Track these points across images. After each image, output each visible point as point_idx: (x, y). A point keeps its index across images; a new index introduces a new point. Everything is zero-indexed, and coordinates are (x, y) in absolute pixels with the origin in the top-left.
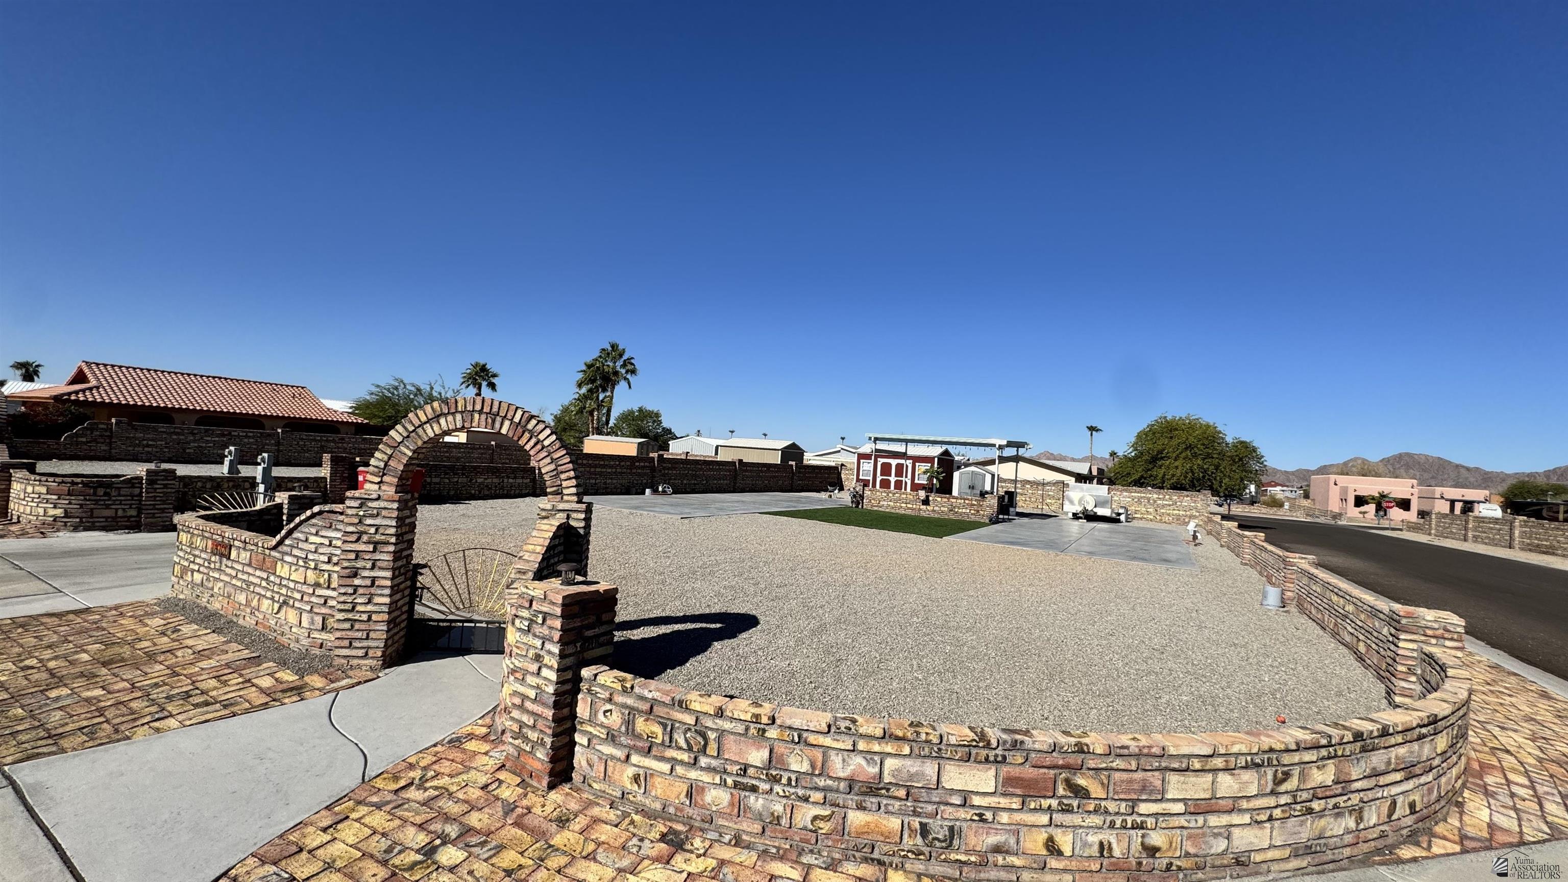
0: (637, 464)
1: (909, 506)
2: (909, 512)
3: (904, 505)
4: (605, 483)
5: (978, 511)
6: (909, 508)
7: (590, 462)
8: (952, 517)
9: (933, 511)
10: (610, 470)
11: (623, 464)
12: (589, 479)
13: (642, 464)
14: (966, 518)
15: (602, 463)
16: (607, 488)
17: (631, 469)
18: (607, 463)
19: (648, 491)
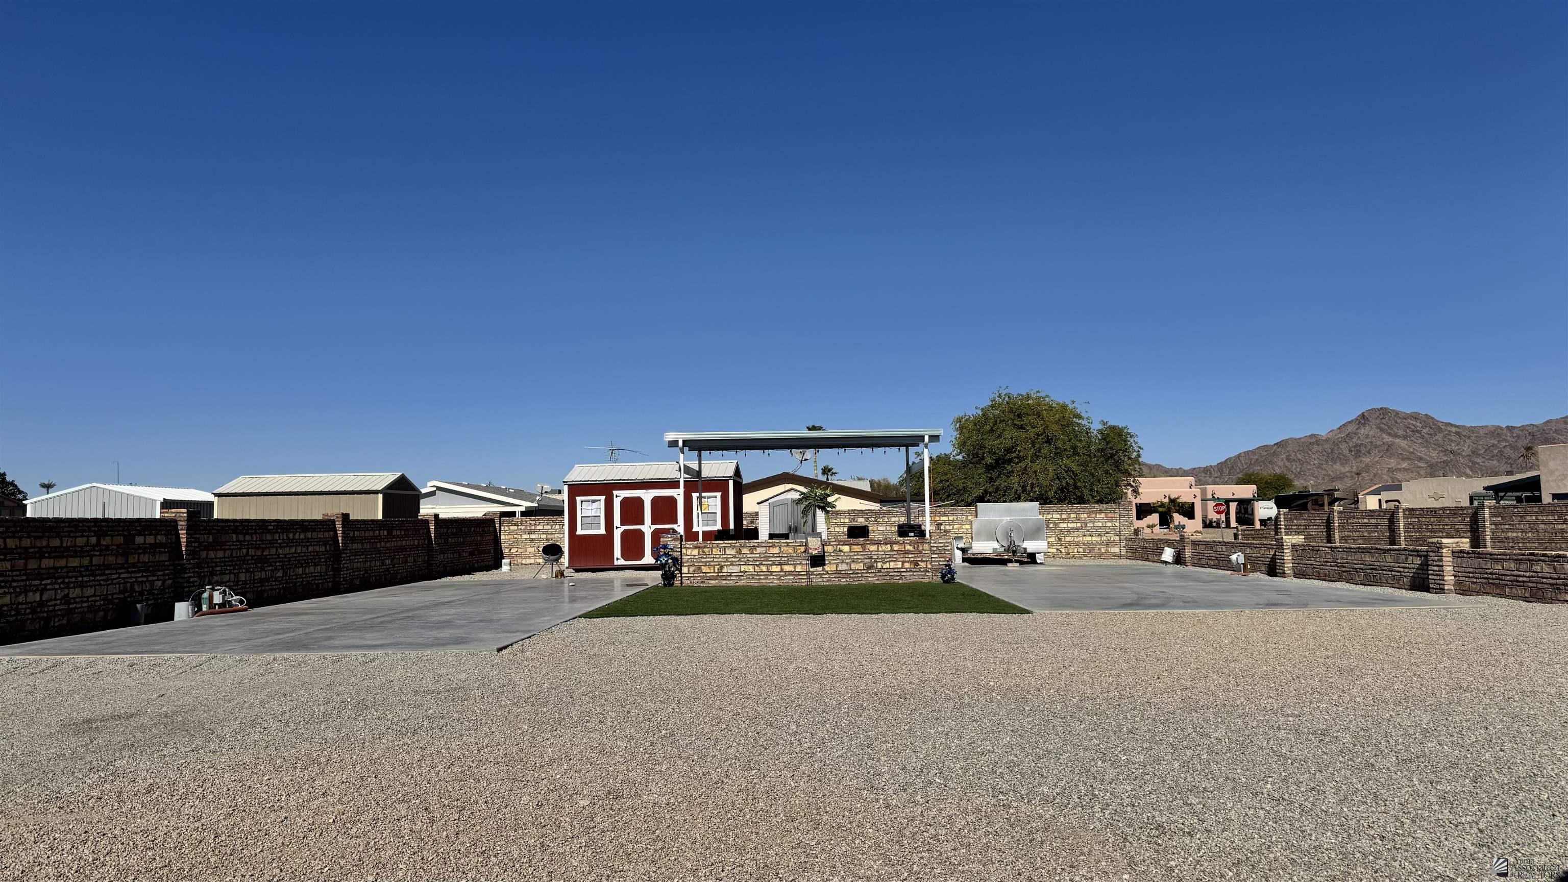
0: (139, 540)
1: (787, 568)
2: (789, 581)
3: (775, 569)
4: (66, 599)
5: (916, 564)
6: (790, 573)
7: (27, 542)
8: (873, 580)
9: (837, 572)
10: (74, 562)
11: (105, 541)
12: (26, 590)
13: (150, 540)
14: (897, 580)
15: (56, 543)
16: (70, 612)
17: (126, 555)
18: (67, 542)
19: (182, 609)
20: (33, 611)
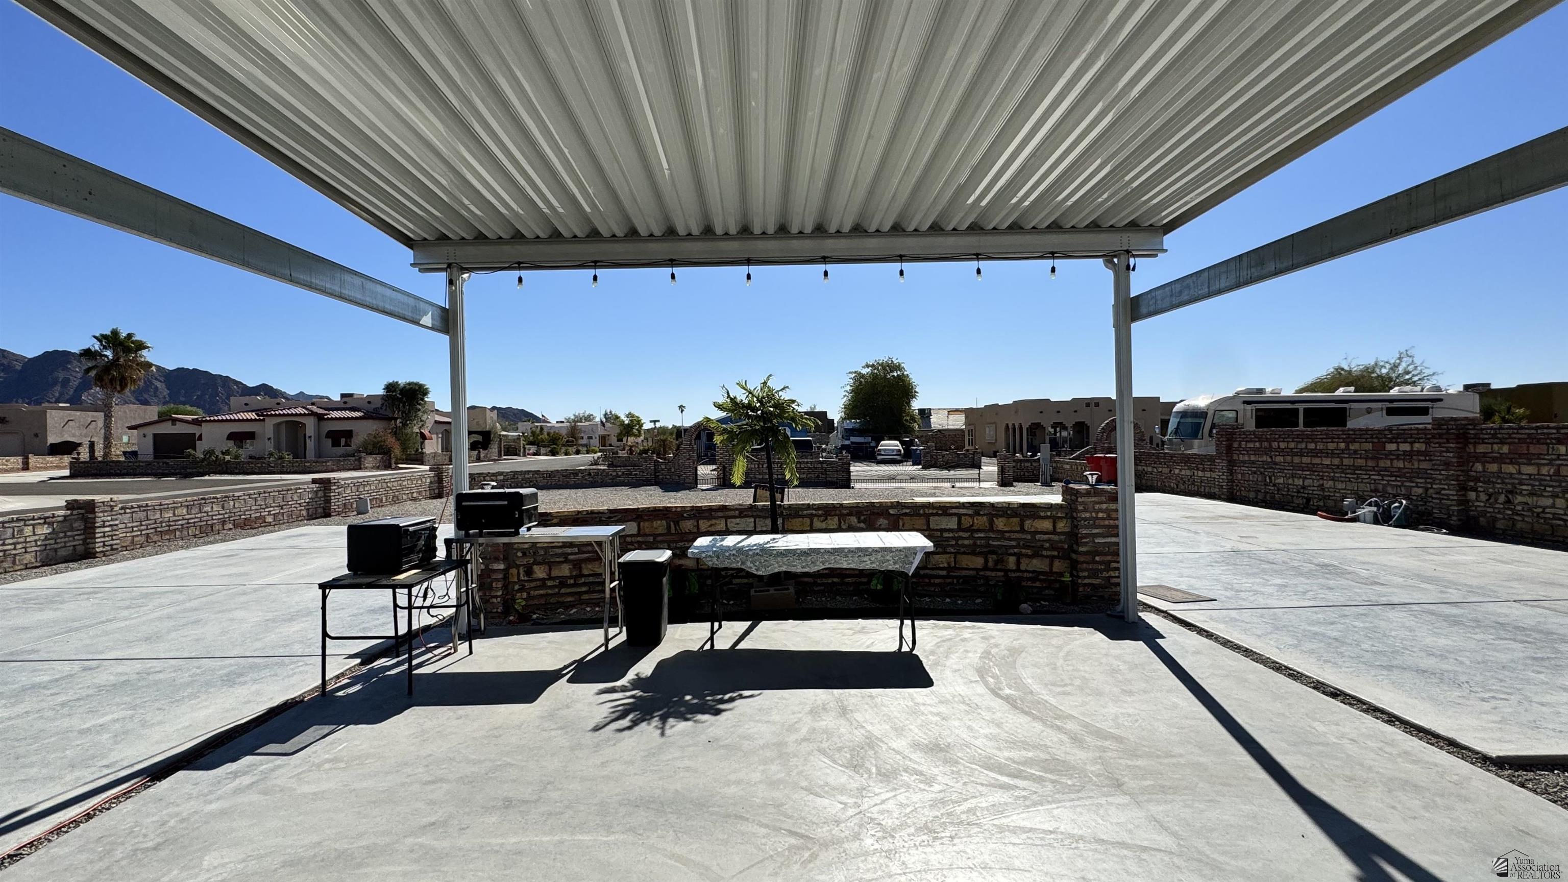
20: (1298, 492)
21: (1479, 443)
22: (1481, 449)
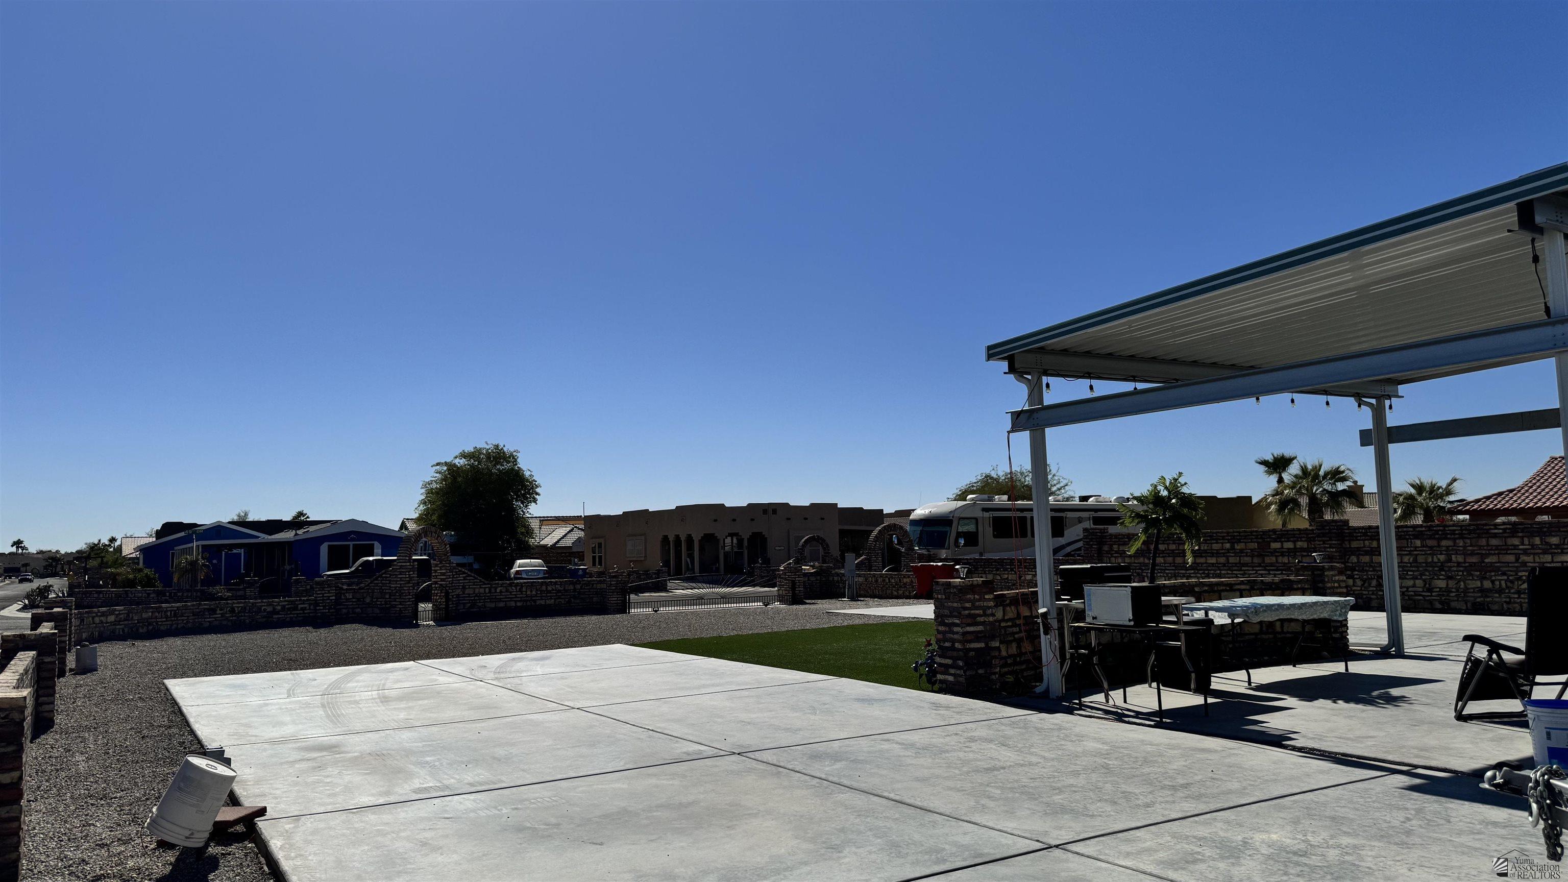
21: (1353, 540)
22: (1355, 544)
